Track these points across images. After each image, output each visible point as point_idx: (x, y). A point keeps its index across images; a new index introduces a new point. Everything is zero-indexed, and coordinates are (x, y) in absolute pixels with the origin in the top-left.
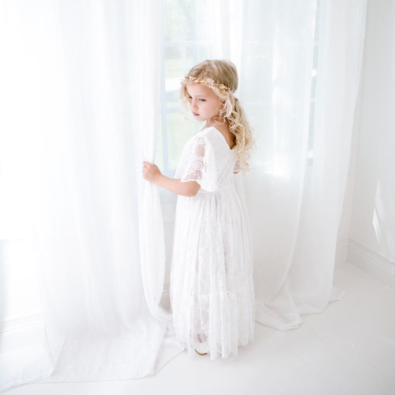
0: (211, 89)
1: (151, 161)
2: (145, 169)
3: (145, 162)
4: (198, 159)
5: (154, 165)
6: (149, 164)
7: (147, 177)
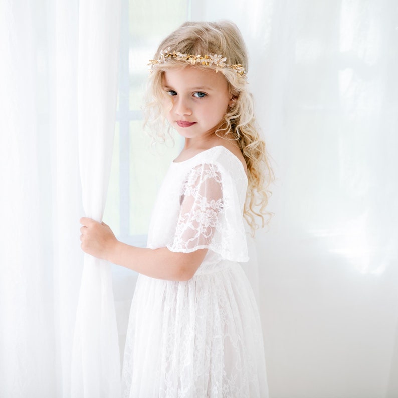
0: (220, 73)
1: (95, 216)
2: (85, 232)
3: (83, 218)
4: (208, 205)
5: (103, 224)
6: (92, 220)
7: (88, 246)
